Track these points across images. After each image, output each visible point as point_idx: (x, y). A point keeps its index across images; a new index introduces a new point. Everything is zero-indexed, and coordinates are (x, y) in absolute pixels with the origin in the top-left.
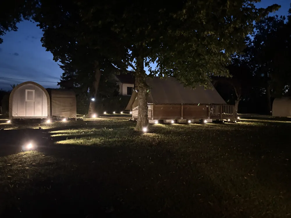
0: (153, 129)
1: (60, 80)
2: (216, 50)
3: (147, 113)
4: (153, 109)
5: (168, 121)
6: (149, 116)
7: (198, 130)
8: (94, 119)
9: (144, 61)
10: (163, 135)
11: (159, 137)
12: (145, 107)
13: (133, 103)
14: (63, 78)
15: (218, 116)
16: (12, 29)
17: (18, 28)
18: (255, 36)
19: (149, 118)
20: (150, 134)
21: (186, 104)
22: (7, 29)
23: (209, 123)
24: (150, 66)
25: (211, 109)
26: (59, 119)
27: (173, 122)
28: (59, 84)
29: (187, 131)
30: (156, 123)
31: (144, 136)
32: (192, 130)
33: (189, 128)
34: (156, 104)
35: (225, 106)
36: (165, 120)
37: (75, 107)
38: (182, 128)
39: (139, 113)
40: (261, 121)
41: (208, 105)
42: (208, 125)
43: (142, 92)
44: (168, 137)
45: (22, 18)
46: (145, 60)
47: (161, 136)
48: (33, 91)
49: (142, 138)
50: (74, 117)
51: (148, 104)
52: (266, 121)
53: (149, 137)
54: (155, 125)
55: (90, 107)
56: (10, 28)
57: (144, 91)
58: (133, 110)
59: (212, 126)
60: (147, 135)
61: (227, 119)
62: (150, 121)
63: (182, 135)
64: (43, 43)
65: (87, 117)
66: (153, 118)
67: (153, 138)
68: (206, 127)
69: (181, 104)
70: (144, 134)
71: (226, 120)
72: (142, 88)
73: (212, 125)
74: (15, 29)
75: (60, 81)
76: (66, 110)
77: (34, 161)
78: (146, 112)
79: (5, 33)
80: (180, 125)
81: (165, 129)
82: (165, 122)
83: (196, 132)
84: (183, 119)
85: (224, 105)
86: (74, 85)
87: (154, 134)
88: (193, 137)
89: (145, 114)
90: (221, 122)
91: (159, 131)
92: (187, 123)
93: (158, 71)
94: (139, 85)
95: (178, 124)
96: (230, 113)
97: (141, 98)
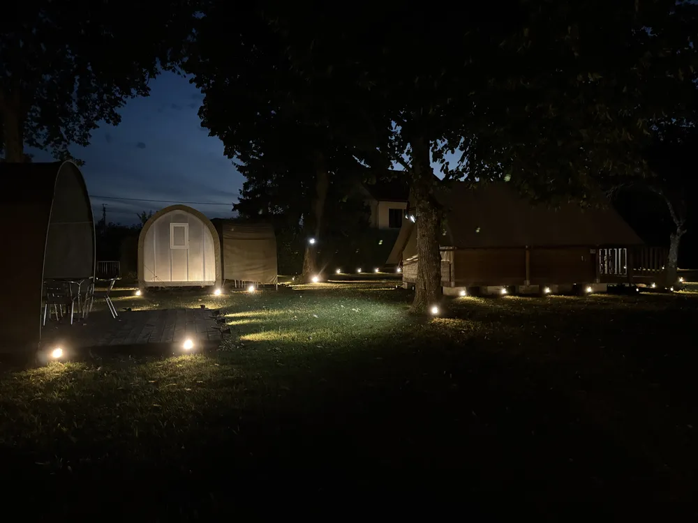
0: (453, 308)
1: (239, 199)
3: (439, 269)
4: (454, 260)
5: (491, 289)
6: (445, 278)
7: (568, 311)
8: (315, 287)
9: (431, 148)
10: (479, 323)
11: (470, 328)
12: (435, 255)
13: (404, 248)
14: (245, 194)
16: (137, 93)
17: (150, 90)
19: (443, 282)
20: (447, 319)
21: (536, 247)
22: (129, 93)
23: (598, 293)
24: (444, 160)
26: (241, 288)
27: (503, 291)
28: (236, 207)
29: (540, 313)
30: (463, 294)
31: (433, 325)
32: (553, 310)
33: (546, 306)
34: (461, 249)
35: (640, 250)
36: (485, 288)
37: (275, 259)
38: (528, 305)
39: (420, 271)
41: (593, 248)
42: (596, 298)
43: (427, 221)
44: (494, 326)
45: (158, 66)
46: (433, 145)
47: (476, 326)
48: (186, 226)
49: (430, 330)
50: (273, 282)
51: (441, 248)
53: (445, 326)
54: (461, 298)
55: (307, 258)
56: (134, 91)
57: (432, 217)
58: (405, 263)
59: (606, 302)
60: (441, 323)
61: (648, 284)
62: (446, 291)
64: (202, 120)
65: (299, 281)
66: (453, 284)
67: (456, 331)
68: (591, 303)
69: (525, 247)
70: (432, 319)
71: (644, 286)
72: (425, 210)
73: (605, 298)
74: (145, 91)
75: (238, 202)
76: (253, 267)
77: (200, 376)
78: (436, 267)
79: (125, 103)
80: (522, 298)
81: (486, 308)
82: (484, 292)
83: (563, 316)
84: (531, 284)
86: (269, 209)
87: (457, 321)
89: (434, 273)
90: (631, 291)
91: (470, 315)
92: (540, 294)
93: (464, 170)
94: (418, 203)
95: (517, 297)
97: (424, 236)
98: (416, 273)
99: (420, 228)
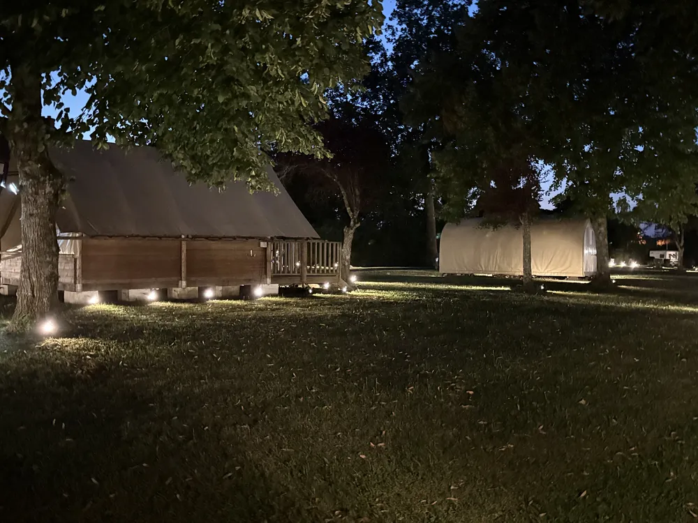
0: (78, 324)
2: (280, 72)
3: (55, 266)
4: (81, 252)
5: (134, 293)
6: (65, 277)
7: (233, 320)
9: (42, 83)
10: (113, 343)
11: (100, 350)
12: (50, 246)
13: (2, 232)
15: (296, 274)
18: (397, 41)
19: (64, 285)
20: (66, 339)
21: (194, 237)
23: (268, 296)
24: (62, 104)
25: (274, 254)
27: (152, 296)
29: (198, 324)
30: (94, 302)
31: (44, 349)
32: (215, 319)
33: (205, 315)
34: (92, 237)
35: (314, 244)
36: (126, 291)
38: (182, 315)
39: (26, 269)
40: (412, 285)
41: (264, 239)
42: (266, 303)
43: (37, 193)
44: (134, 346)
46: (45, 80)
47: (109, 347)
49: (37, 357)
51: (60, 235)
52: (424, 286)
53: (62, 351)
54: (90, 307)
57: (44, 188)
58: (4, 256)
59: (278, 307)
60: (56, 345)
61: (321, 284)
62: (69, 296)
63: (180, 338)
66: (79, 286)
67: (78, 356)
68: (260, 309)
69: (180, 237)
70: (42, 341)
71: (317, 286)
72: (34, 177)
73: (276, 303)
78: (49, 263)
80: (175, 305)
81: (125, 320)
82: (123, 298)
83: (226, 327)
84: (187, 286)
85: (311, 242)
87: (82, 341)
88: (217, 343)
89: (47, 270)
90: (303, 293)
91: (101, 331)
92: (199, 300)
93: (91, 122)
94: (23, 166)
95: (169, 304)
96: (330, 265)
97: (31, 215)
98: (19, 271)
99: (25, 202)
